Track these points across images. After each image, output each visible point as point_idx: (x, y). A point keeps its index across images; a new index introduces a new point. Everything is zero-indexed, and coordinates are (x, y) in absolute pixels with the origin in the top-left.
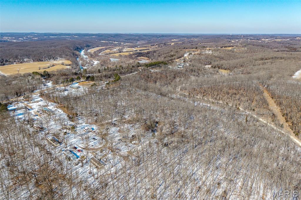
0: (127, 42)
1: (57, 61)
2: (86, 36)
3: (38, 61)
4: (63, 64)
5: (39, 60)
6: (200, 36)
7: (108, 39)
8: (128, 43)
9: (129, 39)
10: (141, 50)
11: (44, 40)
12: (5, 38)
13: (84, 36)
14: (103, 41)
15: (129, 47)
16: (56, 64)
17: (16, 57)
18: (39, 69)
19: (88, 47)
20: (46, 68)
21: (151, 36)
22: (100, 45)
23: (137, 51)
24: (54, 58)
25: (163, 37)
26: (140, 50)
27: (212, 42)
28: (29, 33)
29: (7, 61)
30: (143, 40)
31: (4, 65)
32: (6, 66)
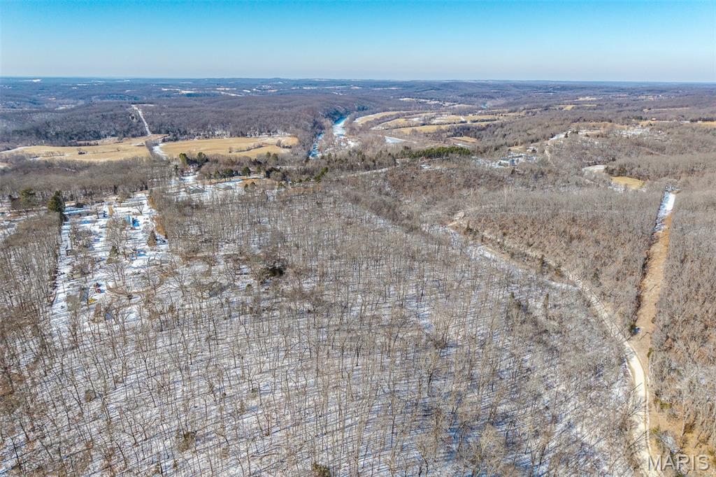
0: (460, 101)
1: (273, 137)
2: (377, 87)
3: (239, 136)
4: (279, 145)
5: (240, 134)
6: (671, 89)
7: (421, 95)
8: (463, 103)
9: (470, 95)
10: (477, 121)
11: (285, 94)
12: (221, 90)
13: (375, 86)
14: (405, 99)
15: (455, 114)
16: (267, 144)
17: (204, 127)
18: (230, 152)
19: (363, 110)
20: (244, 151)
21: (533, 87)
22: (390, 108)
23: (466, 122)
24: (269, 131)
25: (564, 90)
26: (475, 122)
27: (687, 106)
28: (270, 79)
29: (185, 133)
30: (505, 96)
31: (176, 140)
32: (180, 142)
